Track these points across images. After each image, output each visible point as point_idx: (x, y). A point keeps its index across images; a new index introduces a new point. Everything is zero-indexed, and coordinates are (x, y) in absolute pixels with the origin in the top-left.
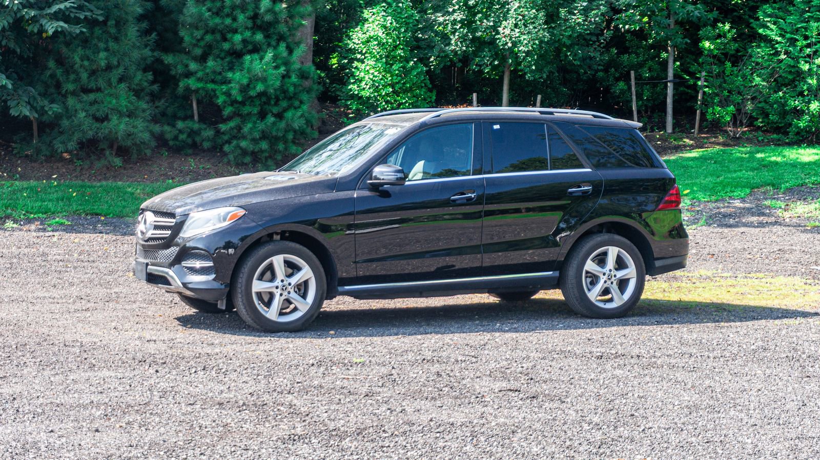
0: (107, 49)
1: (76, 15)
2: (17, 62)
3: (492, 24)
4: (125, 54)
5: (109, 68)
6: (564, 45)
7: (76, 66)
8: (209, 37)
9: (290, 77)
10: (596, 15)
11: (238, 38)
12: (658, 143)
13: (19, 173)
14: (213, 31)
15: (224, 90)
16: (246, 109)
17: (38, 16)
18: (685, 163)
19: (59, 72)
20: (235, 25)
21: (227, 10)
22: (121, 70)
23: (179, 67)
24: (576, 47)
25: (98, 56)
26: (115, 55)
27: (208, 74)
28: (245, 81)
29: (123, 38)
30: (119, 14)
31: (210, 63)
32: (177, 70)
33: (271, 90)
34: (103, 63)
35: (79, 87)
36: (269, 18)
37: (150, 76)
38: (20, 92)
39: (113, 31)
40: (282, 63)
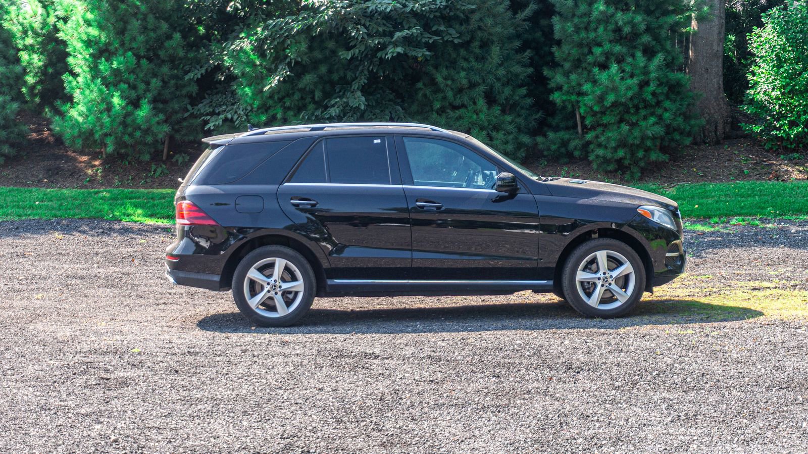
0: (471, 69)
2: (401, 84)
5: (472, 85)
7: (442, 86)
8: (575, 52)
9: (649, 85)
11: (600, 51)
14: (580, 45)
15: (587, 102)
16: (606, 119)
17: (386, 43)
19: (428, 92)
20: (599, 40)
21: (593, 25)
23: (553, 81)
25: (459, 75)
26: (479, 74)
27: (573, 87)
29: (489, 57)
30: (482, 35)
31: (575, 76)
32: (552, 84)
33: (623, 100)
34: (465, 82)
35: (448, 104)
36: (627, 30)
37: (523, 91)
38: (387, 112)
39: (478, 51)
40: (641, 73)
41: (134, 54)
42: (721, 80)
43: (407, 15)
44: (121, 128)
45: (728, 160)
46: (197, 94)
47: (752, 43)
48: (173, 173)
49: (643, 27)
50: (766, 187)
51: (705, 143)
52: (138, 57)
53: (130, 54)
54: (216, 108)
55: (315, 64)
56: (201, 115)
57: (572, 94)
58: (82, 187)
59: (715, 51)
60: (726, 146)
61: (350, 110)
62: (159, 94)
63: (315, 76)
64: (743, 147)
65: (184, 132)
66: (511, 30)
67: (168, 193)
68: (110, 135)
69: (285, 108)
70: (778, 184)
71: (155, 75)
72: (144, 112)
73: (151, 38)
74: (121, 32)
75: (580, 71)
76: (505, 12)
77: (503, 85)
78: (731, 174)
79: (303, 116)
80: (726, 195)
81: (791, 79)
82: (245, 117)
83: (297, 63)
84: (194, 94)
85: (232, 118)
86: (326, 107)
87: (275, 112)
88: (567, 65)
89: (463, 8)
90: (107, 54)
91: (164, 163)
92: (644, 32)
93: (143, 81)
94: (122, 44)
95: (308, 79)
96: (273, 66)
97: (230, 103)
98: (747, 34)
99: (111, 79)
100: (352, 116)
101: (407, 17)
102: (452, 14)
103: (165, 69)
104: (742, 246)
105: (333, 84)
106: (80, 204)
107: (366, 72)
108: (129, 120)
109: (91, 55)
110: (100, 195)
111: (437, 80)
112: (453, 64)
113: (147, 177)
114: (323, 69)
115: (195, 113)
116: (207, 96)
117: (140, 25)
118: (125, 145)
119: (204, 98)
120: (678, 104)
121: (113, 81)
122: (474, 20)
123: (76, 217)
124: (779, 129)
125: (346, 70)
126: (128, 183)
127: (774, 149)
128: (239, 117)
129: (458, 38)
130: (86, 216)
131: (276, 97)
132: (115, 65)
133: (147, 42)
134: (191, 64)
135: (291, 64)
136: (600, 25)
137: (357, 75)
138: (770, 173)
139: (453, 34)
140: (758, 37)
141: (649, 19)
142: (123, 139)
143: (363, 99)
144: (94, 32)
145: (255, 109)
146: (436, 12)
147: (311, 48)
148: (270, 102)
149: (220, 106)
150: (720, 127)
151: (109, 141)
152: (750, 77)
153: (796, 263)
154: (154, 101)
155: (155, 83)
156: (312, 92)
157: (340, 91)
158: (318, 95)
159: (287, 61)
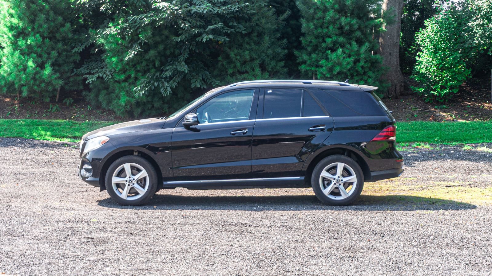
0: (251, 49)
1: (226, 31)
2: (208, 58)
4: (263, 51)
5: (252, 60)
7: (234, 59)
8: (315, 41)
9: (360, 62)
11: (330, 40)
14: (317, 37)
15: (321, 71)
17: (202, 32)
19: (225, 63)
20: (329, 34)
21: (325, 25)
23: (300, 58)
25: (245, 53)
26: (257, 52)
27: (313, 62)
28: (330, 66)
29: (262, 42)
30: (258, 29)
31: (314, 56)
32: (300, 60)
33: (345, 71)
34: (248, 57)
35: (237, 71)
36: (347, 28)
37: (282, 64)
38: (200, 75)
39: (256, 39)
40: (355, 54)
41: (41, 36)
42: (399, 60)
43: (213, 16)
44: (32, 82)
45: (404, 108)
46: (79, 61)
47: (418, 38)
48: (63, 110)
49: (356, 27)
50: (430, 125)
51: (389, 98)
52: (44, 38)
53: (38, 35)
54: (91, 70)
55: (156, 44)
56: (83, 74)
57: (312, 66)
58: (6, 118)
59: (395, 43)
60: (402, 100)
61: (177, 73)
62: (56, 61)
63: (156, 52)
64: (412, 100)
65: (71, 84)
66: (275, 27)
67: (62, 123)
68: (25, 86)
69: (136, 71)
70: (436, 123)
71: (53, 49)
72: (48, 71)
73: (51, 26)
74: (32, 22)
75: (317, 52)
76: (272, 15)
77: (271, 60)
78: (406, 117)
79: (148, 76)
80: (407, 130)
81: (442, 60)
82: (111, 76)
83: (145, 43)
84: (78, 61)
85: (102, 77)
86: (162, 71)
87: (130, 73)
88: (309, 49)
89: (248, 12)
90: (23, 35)
91: (57, 103)
92: (357, 30)
93: (46, 52)
94: (33, 29)
95: (152, 53)
96: (130, 45)
97: (100, 67)
98: (416, 33)
99: (26, 50)
100: (178, 77)
101: (213, 17)
102: (241, 15)
103: (60, 45)
104: (425, 161)
105: (166, 57)
106: (7, 128)
107: (188, 50)
108: (37, 76)
109: (13, 35)
110: (19, 123)
111: (231, 56)
112: (240, 46)
113: (47, 112)
114: (161, 47)
115: (78, 73)
116: (85, 63)
117: (45, 17)
118: (35, 92)
119: (83, 64)
120: (376, 73)
121: (27, 52)
122: (254, 19)
123: (5, 136)
124: (434, 90)
125: (175, 48)
126: (35, 116)
127: (431, 102)
128: (107, 76)
129: (244, 30)
130: (11, 136)
131: (131, 64)
132: (29, 42)
133: (49, 28)
134: (75, 42)
135: (142, 44)
136: (329, 25)
137: (182, 52)
138: (430, 117)
139: (242, 28)
140: (422, 35)
141: (360, 22)
142: (33, 88)
143: (186, 66)
144: (15, 21)
145: (117, 71)
146: (231, 14)
147: (153, 35)
148: (127, 67)
149: (94, 69)
150: (398, 88)
151: (25, 89)
152: (417, 58)
153: (461, 171)
154: (53, 65)
155: (54, 53)
156: (154, 62)
157: (171, 61)
158: (157, 63)
159: (139, 42)
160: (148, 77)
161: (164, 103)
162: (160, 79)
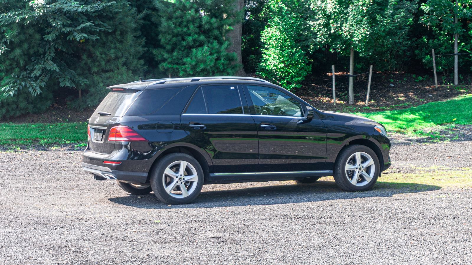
0: (115, 48)
1: (95, 29)
3: (339, 25)
4: (126, 50)
5: (117, 58)
6: (381, 36)
7: (98, 58)
8: (174, 39)
9: (220, 60)
10: (398, 18)
11: (190, 39)
12: (448, 91)
13: (68, 118)
14: (177, 35)
15: (183, 69)
17: (73, 31)
18: (459, 103)
19: (89, 62)
20: (189, 32)
21: (184, 23)
22: (123, 59)
23: (159, 56)
24: (388, 37)
25: (110, 52)
26: (120, 51)
27: (174, 60)
28: (193, 63)
29: (125, 41)
30: (122, 28)
31: (175, 54)
32: (158, 58)
34: (113, 56)
35: (101, 69)
36: (207, 27)
37: (142, 62)
38: (67, 74)
39: (119, 37)
40: (216, 52)
42: (241, 57)
47: (263, 37)
49: (216, 25)
55: (22, 43)
57: (173, 64)
59: (238, 41)
63: (21, 51)
75: (177, 50)
76: (134, 14)
77: (133, 58)
79: (14, 75)
83: (11, 42)
86: (26, 71)
88: (169, 47)
89: (112, 11)
92: (216, 28)
95: (18, 52)
98: (261, 31)
100: (45, 76)
102: (105, 14)
105: (30, 56)
107: (53, 49)
111: (95, 54)
114: (26, 46)
122: (118, 18)
125: (38, 47)
129: (110, 29)
135: (7, 42)
136: (189, 23)
137: (46, 51)
139: (108, 27)
141: (217, 21)
143: (56, 65)
147: (20, 33)
152: (263, 56)
156: (18, 61)
157: (35, 60)
158: (22, 63)
159: (3, 41)
160: (14, 77)
161: (29, 103)
162: (26, 79)
